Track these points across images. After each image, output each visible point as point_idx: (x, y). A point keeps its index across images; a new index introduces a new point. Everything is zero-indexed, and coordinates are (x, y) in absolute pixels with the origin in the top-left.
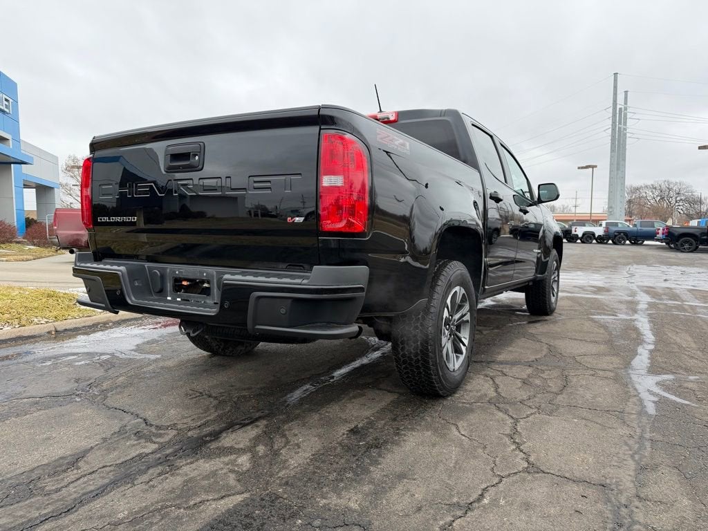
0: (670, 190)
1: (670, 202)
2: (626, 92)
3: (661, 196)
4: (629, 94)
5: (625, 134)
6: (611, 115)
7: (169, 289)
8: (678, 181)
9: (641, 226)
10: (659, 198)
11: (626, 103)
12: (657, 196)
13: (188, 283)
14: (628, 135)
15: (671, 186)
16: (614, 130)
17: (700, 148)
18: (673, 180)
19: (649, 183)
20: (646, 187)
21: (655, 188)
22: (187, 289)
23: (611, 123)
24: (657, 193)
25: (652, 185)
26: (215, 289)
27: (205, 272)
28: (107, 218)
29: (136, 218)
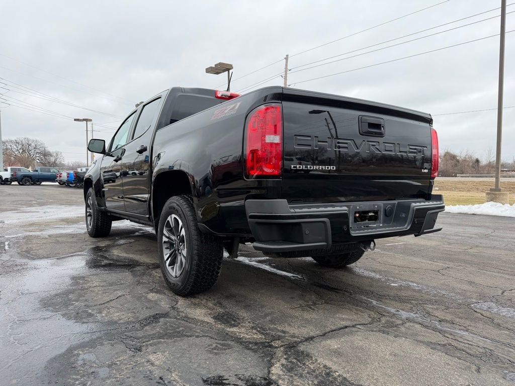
0: (29, 145)
1: (30, 154)
3: (23, 149)
8: (35, 139)
9: (41, 171)
10: (21, 150)
12: (20, 149)
15: (30, 142)
17: (75, 120)
18: (31, 137)
19: (13, 138)
20: (11, 141)
21: (18, 143)
24: (20, 147)
25: (16, 140)
26: (381, 215)
27: (376, 205)
28: (304, 166)
29: (335, 167)
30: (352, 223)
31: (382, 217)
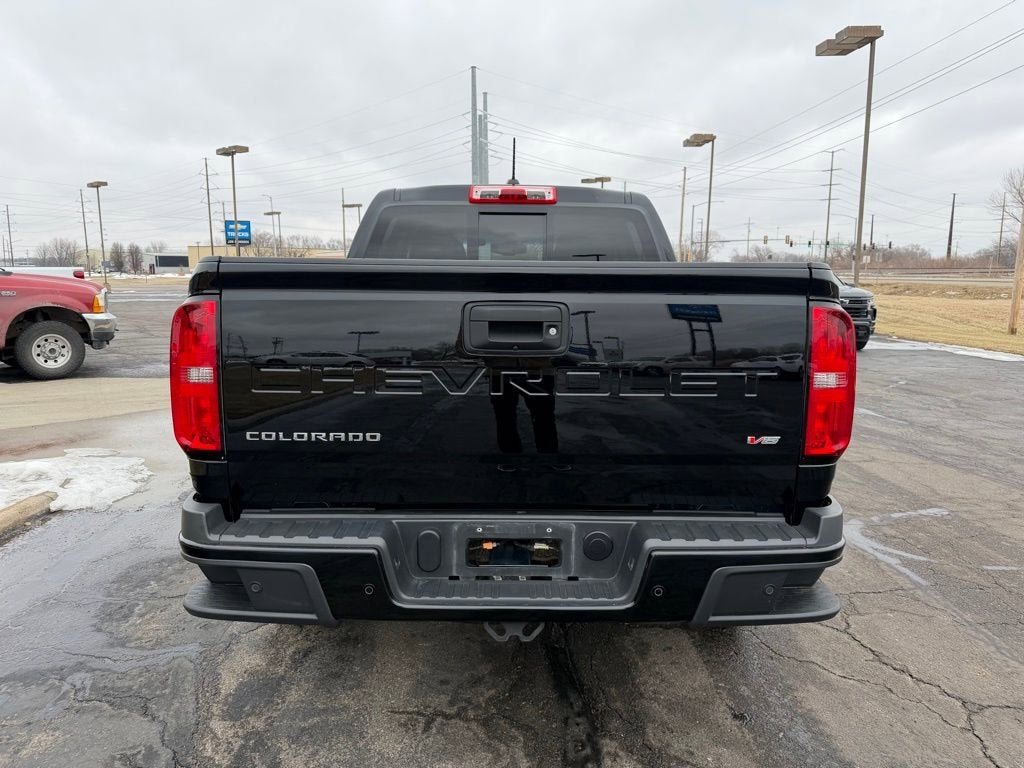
2: (485, 94)
4: (488, 96)
5: (486, 152)
6: (470, 123)
7: (454, 561)
11: (485, 109)
13: (495, 545)
14: (490, 153)
16: (474, 144)
22: (495, 556)
23: (471, 133)
26: (573, 554)
27: (549, 526)
28: (281, 434)
29: (378, 435)
30: (457, 565)
31: (573, 557)
